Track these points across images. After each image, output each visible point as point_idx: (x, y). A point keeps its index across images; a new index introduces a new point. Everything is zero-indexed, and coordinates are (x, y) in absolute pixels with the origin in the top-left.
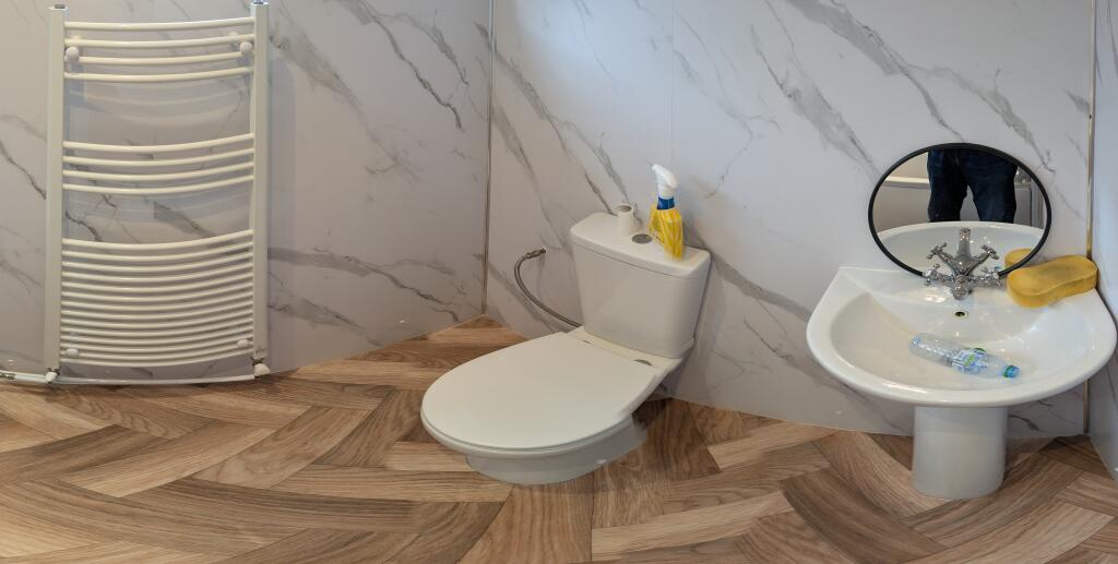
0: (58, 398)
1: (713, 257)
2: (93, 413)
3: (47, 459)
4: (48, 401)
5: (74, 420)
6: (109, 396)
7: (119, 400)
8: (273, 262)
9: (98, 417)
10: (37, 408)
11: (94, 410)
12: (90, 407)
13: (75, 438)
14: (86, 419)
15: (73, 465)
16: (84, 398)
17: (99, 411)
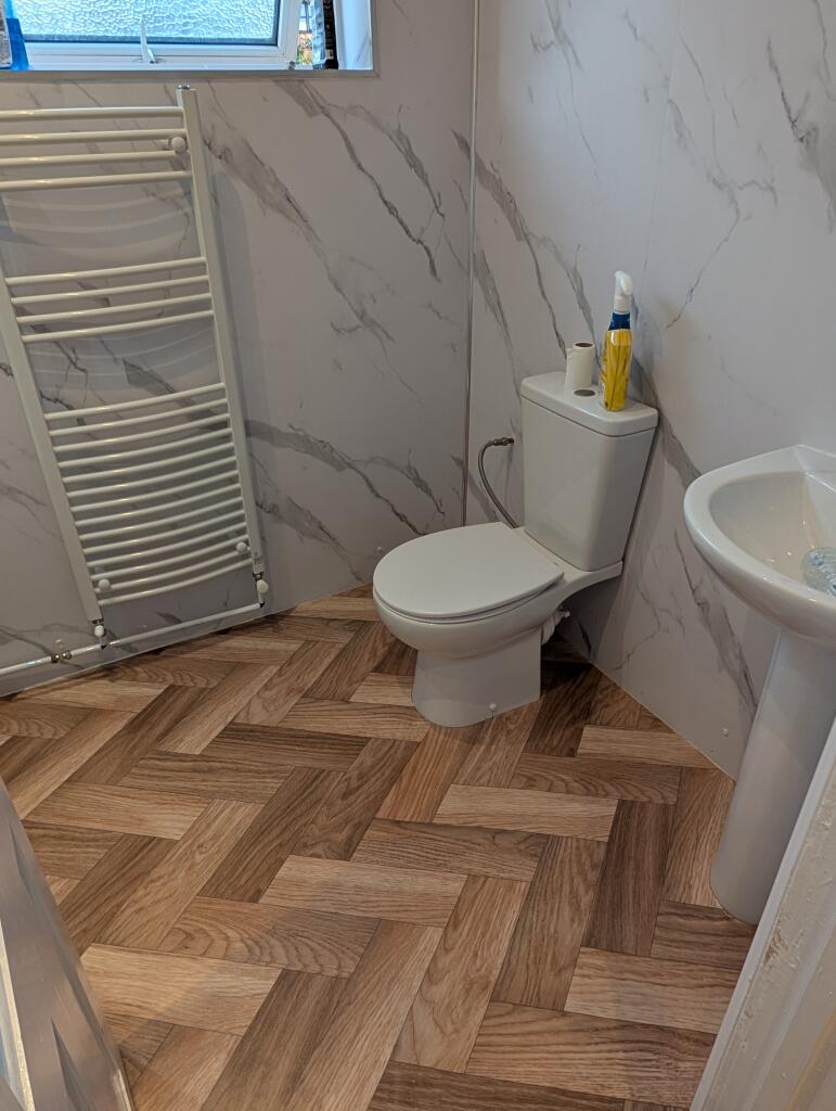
0: (119, 675)
1: (660, 419)
2: (150, 680)
3: (139, 734)
4: (112, 681)
5: (139, 692)
6: (157, 660)
7: (165, 661)
8: (253, 439)
9: (154, 681)
10: (106, 691)
11: (151, 677)
12: (145, 675)
13: (149, 706)
14: (148, 686)
15: (158, 733)
16: (138, 669)
17: (155, 677)
